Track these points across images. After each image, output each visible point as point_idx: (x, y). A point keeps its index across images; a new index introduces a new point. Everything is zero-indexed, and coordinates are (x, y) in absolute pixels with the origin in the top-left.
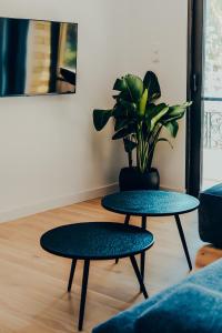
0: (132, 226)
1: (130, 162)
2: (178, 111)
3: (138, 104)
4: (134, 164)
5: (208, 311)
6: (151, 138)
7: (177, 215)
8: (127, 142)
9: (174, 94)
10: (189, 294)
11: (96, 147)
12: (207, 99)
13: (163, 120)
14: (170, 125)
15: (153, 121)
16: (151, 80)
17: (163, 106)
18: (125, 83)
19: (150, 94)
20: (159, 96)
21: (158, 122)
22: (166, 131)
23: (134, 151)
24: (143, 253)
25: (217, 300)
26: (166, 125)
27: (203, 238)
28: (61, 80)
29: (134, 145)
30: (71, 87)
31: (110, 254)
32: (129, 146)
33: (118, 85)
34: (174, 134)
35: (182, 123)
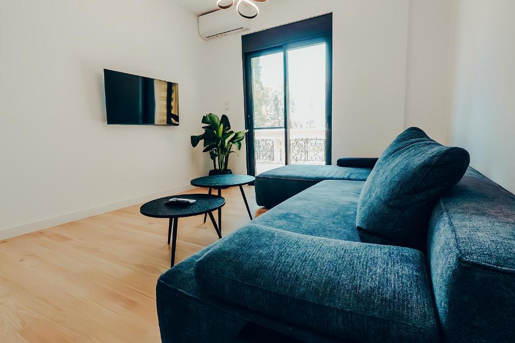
0: (213, 195)
1: (215, 166)
2: (241, 135)
3: (217, 132)
4: (217, 167)
5: (268, 246)
6: (225, 151)
7: (240, 185)
8: (212, 154)
9: (238, 126)
10: (249, 232)
11: (193, 158)
12: (256, 129)
13: (232, 140)
14: (237, 143)
15: (227, 141)
16: (225, 119)
17: (232, 132)
18: (209, 119)
19: (224, 127)
20: (230, 129)
21: (229, 141)
22: (235, 147)
23: (217, 158)
24: (219, 209)
25: (276, 235)
26: (234, 143)
27: (259, 203)
28: (172, 119)
29: (216, 155)
30: (177, 123)
31: (192, 212)
32: (213, 157)
33: (204, 120)
34: (239, 148)
35: (244, 142)
